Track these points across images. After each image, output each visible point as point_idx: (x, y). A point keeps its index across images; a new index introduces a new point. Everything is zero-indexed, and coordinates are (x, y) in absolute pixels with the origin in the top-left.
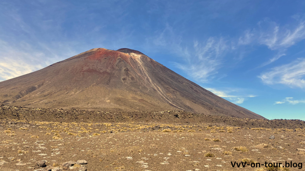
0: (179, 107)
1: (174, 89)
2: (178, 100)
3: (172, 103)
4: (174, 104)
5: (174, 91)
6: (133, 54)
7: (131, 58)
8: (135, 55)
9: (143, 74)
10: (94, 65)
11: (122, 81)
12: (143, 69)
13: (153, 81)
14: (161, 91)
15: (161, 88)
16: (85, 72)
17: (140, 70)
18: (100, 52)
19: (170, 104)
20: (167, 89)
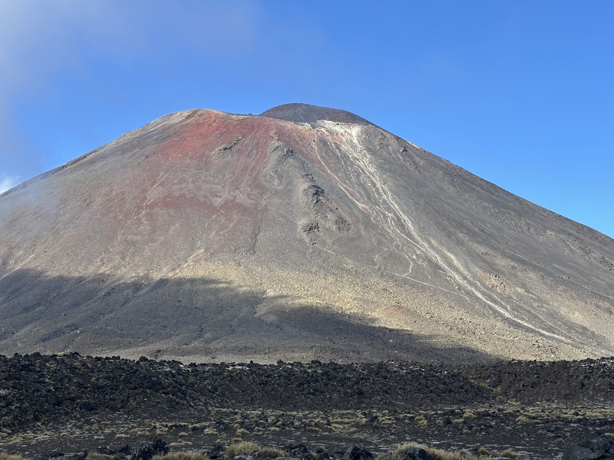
0: (547, 334)
1: (513, 258)
2: (535, 305)
3: (516, 316)
4: (522, 319)
5: (513, 268)
6: (329, 124)
7: (323, 142)
8: (339, 128)
9: (376, 204)
10: (184, 180)
11: (304, 235)
12: (374, 185)
13: (422, 230)
14: (462, 268)
15: (458, 259)
16: (156, 210)
17: (364, 189)
18: (198, 125)
19: (505, 319)
20: (484, 261)
